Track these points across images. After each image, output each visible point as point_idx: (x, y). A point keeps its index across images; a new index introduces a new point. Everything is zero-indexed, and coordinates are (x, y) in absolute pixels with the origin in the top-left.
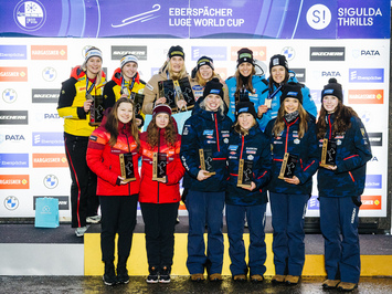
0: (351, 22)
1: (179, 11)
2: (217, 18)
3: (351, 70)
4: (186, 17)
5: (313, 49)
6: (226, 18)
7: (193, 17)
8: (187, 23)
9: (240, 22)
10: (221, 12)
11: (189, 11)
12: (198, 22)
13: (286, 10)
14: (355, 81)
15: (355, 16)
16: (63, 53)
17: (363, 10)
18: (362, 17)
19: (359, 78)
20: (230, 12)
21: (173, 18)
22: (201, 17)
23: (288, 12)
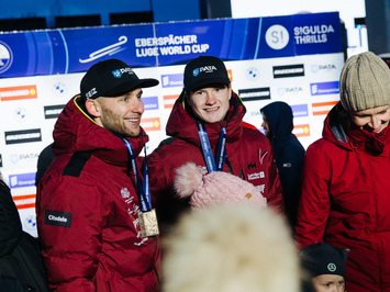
0: (307, 40)
1: (145, 42)
2: (183, 45)
3: (312, 85)
4: (152, 47)
5: (275, 68)
6: (191, 45)
7: (159, 46)
8: (154, 52)
9: (205, 48)
10: (185, 39)
11: (155, 41)
12: (165, 51)
13: (246, 33)
14: (317, 94)
15: (310, 34)
16: (32, 92)
17: (317, 28)
18: (317, 34)
19: (320, 91)
20: (194, 38)
21: (140, 49)
22: (167, 45)
23: (249, 35)
